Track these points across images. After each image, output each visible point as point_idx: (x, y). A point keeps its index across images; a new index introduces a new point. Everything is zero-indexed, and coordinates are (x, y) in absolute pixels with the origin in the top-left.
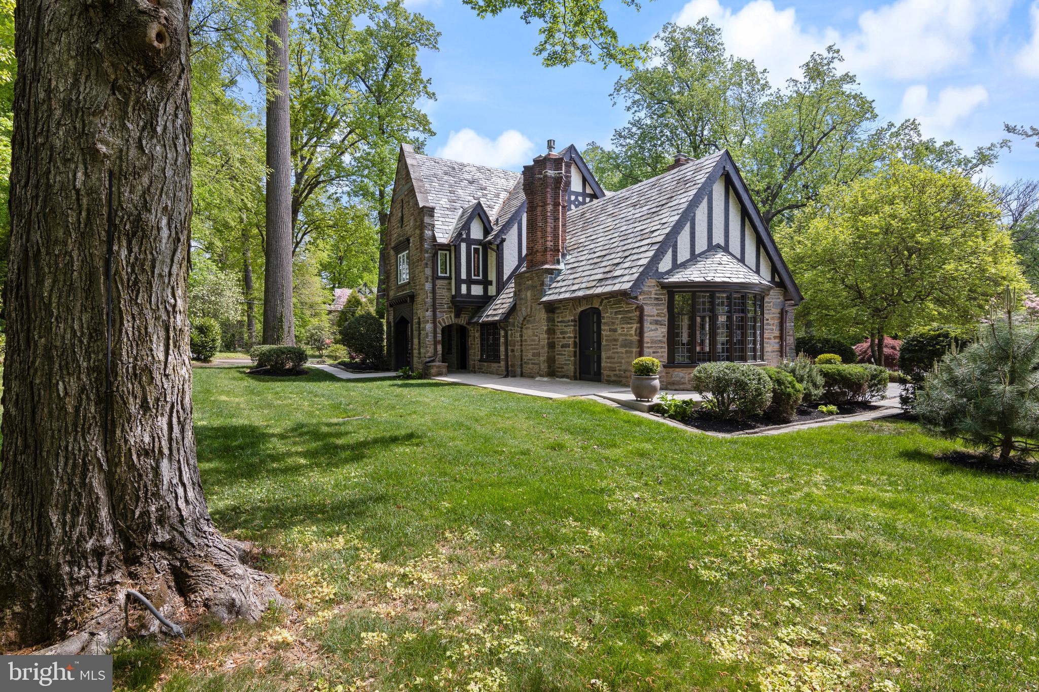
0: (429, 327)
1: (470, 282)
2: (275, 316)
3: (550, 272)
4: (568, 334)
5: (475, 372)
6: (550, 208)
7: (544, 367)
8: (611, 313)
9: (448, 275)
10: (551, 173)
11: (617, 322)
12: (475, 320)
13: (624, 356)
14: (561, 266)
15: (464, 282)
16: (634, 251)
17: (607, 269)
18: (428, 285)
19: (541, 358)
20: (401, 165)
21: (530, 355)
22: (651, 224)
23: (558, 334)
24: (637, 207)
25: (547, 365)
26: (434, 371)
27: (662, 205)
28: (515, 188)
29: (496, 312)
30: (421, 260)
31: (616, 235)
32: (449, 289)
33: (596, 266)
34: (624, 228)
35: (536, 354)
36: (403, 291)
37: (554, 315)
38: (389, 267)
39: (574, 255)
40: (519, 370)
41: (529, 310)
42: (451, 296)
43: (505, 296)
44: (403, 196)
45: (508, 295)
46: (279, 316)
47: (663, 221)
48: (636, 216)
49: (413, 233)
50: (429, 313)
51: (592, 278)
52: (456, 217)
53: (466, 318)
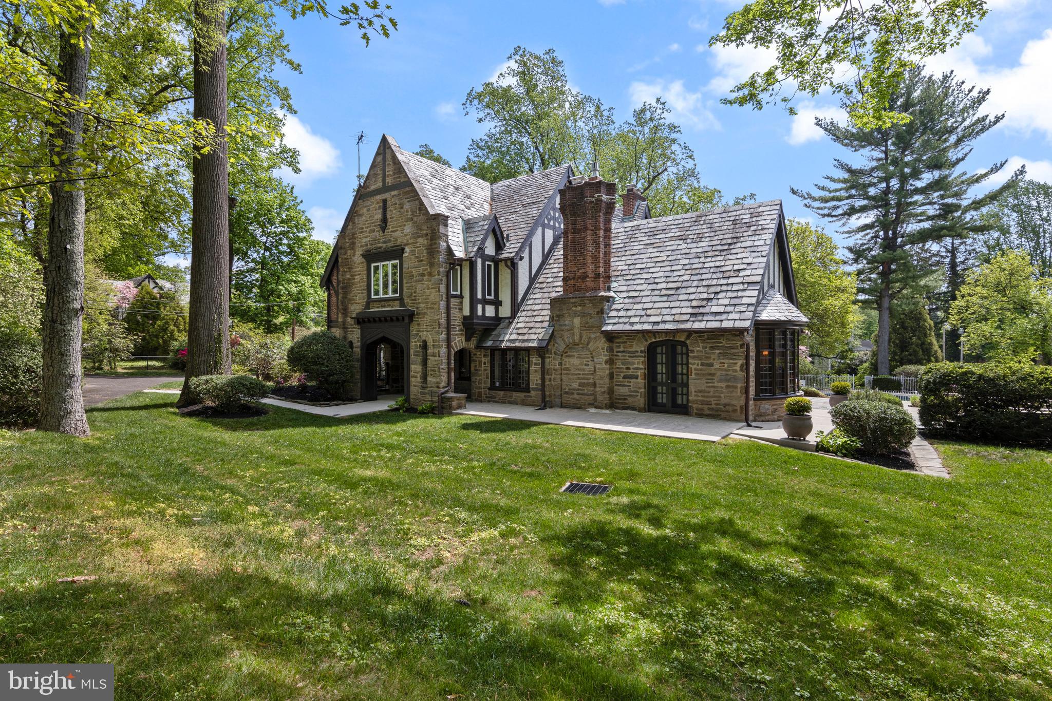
0: (443, 350)
1: (485, 302)
2: (210, 335)
3: (607, 299)
4: (639, 365)
5: (481, 401)
6: (602, 233)
7: (603, 398)
8: (705, 348)
9: (459, 293)
10: (605, 197)
11: (713, 357)
12: (489, 343)
13: (724, 390)
14: (612, 294)
15: (480, 301)
16: (724, 288)
17: (695, 303)
18: (443, 304)
19: (598, 389)
20: (384, 160)
21: (575, 385)
22: (728, 263)
23: (619, 364)
24: (689, 241)
25: (607, 396)
26: (455, 403)
27: (730, 244)
28: (493, 199)
29: (526, 337)
30: (430, 274)
31: (680, 267)
32: (461, 309)
33: (671, 299)
34: (686, 262)
35: (588, 385)
36: (384, 306)
37: (615, 345)
38: (348, 276)
39: (620, 283)
40: (558, 401)
41: (577, 338)
42: (465, 318)
43: (527, 319)
44: (386, 196)
45: (532, 319)
46: (216, 334)
47: (745, 261)
48: (693, 251)
49: (412, 241)
50: (443, 336)
51: (674, 311)
52: (460, 227)
53: (475, 342)
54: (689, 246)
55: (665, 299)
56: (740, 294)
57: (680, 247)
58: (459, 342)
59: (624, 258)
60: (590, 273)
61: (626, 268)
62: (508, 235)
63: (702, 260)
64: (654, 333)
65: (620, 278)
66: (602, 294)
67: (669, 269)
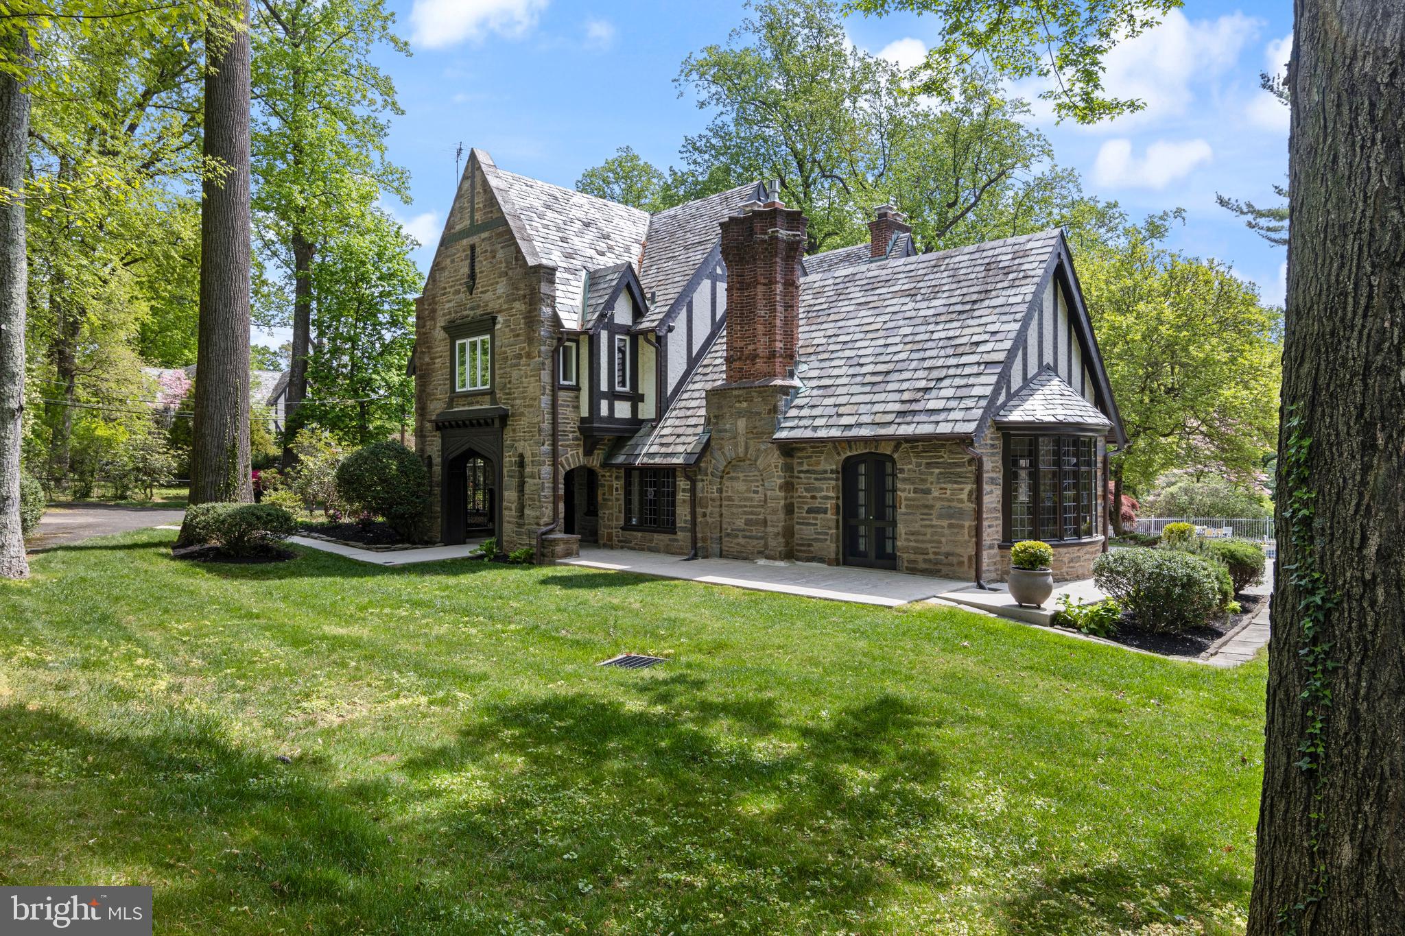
0: (546, 470)
1: (613, 396)
2: (220, 447)
3: (785, 390)
4: (829, 492)
5: (612, 548)
6: (779, 288)
7: (777, 544)
8: (919, 465)
9: (574, 383)
10: (783, 233)
11: (930, 479)
12: (620, 459)
13: (946, 531)
14: (796, 382)
15: (604, 395)
16: (952, 371)
17: (906, 396)
18: (545, 401)
19: (769, 529)
20: (473, 186)
21: (740, 523)
22: (966, 331)
23: (801, 491)
24: (919, 297)
25: (781, 540)
26: (559, 549)
27: (975, 302)
28: (649, 238)
29: (670, 450)
30: (529, 356)
31: (897, 340)
32: (577, 408)
33: (876, 389)
34: (908, 330)
35: (756, 522)
36: (471, 404)
37: (796, 461)
38: (427, 359)
39: (812, 365)
40: (715, 548)
41: (741, 450)
42: (583, 420)
43: (677, 422)
44: (475, 239)
45: (684, 422)
46: (229, 445)
47: (991, 328)
48: (922, 313)
49: (505, 306)
50: (547, 448)
51: (877, 408)
52: (581, 284)
53: (601, 457)
54: (918, 305)
55: (867, 389)
56: (972, 380)
57: (905, 308)
58: (572, 456)
59: (825, 326)
60: (760, 351)
61: (824, 341)
62: (653, 294)
63: (931, 328)
64: (850, 442)
65: (813, 357)
66: (778, 382)
67: (882, 342)
